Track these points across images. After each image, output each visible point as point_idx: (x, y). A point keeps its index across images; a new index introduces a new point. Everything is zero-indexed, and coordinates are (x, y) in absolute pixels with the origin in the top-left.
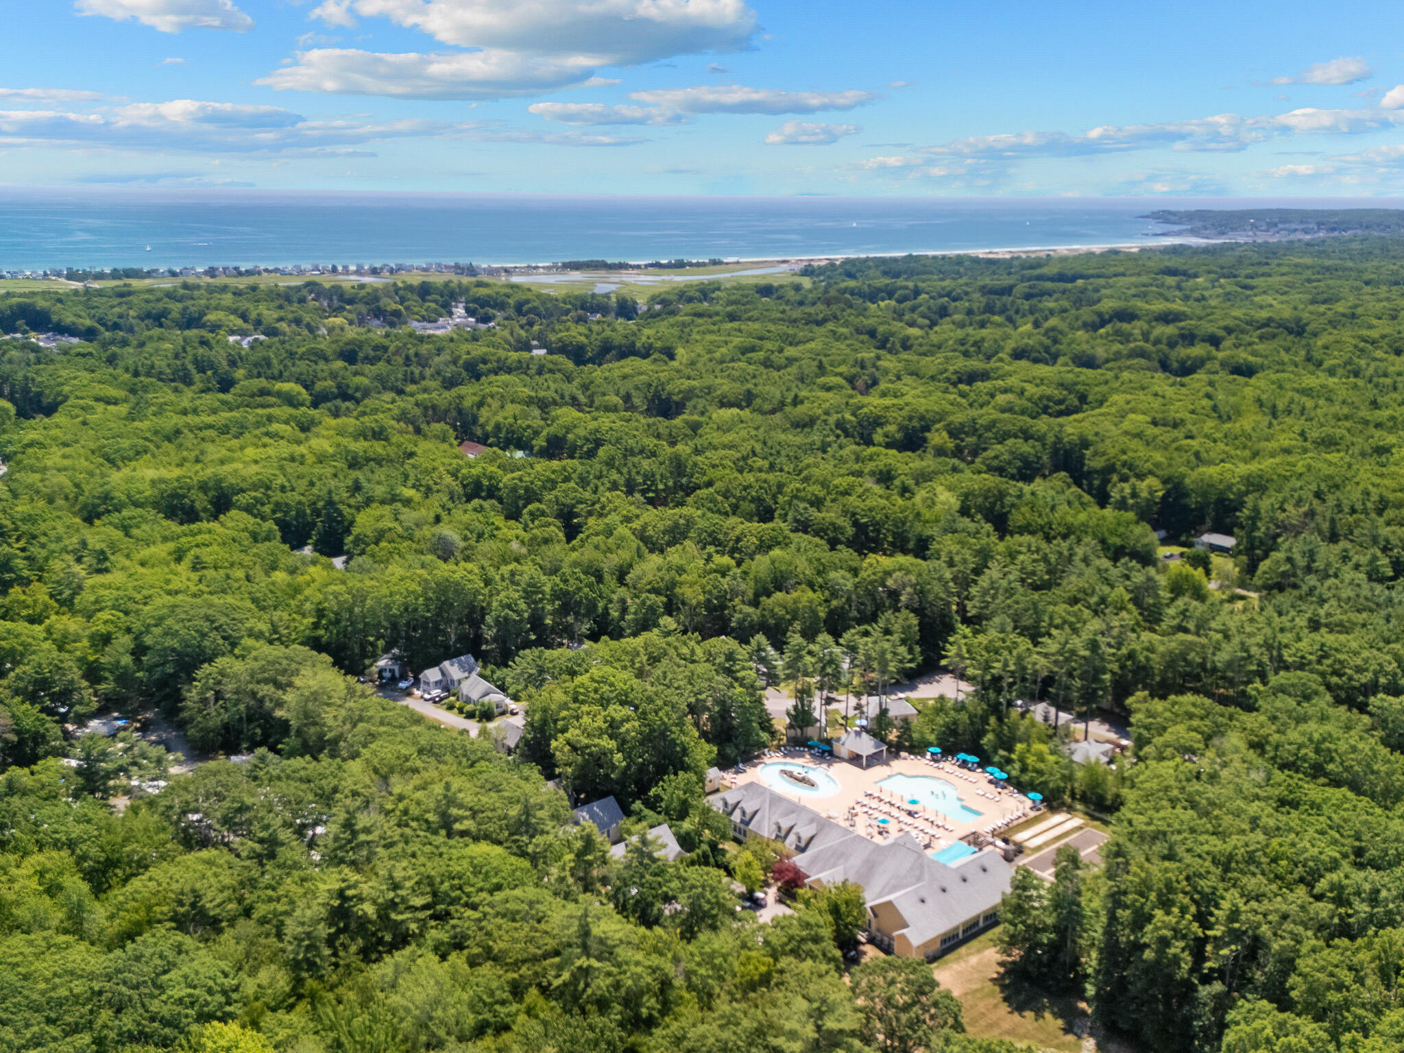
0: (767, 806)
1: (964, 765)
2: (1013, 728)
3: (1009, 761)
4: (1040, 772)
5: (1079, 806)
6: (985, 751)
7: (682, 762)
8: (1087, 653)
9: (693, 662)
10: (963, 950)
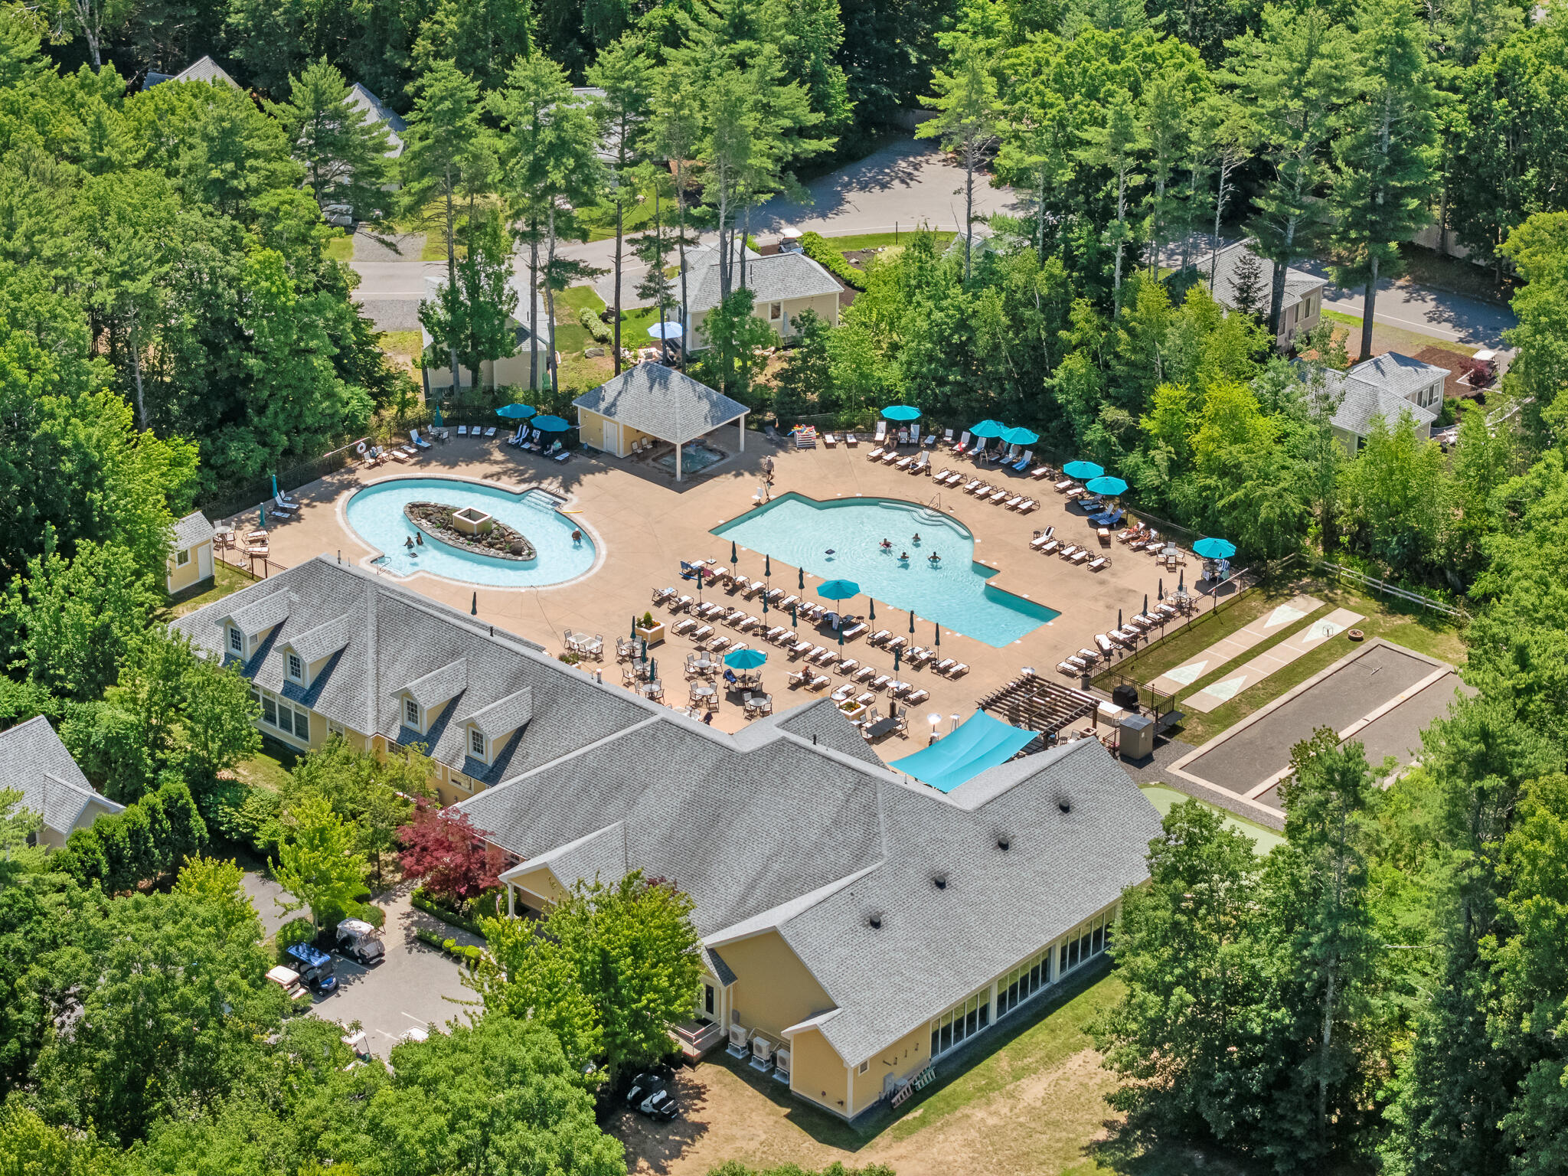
0: (369, 634)
1: (993, 455)
2: (1146, 337)
3: (1132, 438)
4: (1232, 473)
5: (1349, 570)
6: (1057, 410)
7: (83, 508)
8: (1375, 84)
9: (102, 167)
10: (1001, 1060)
